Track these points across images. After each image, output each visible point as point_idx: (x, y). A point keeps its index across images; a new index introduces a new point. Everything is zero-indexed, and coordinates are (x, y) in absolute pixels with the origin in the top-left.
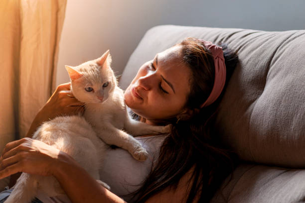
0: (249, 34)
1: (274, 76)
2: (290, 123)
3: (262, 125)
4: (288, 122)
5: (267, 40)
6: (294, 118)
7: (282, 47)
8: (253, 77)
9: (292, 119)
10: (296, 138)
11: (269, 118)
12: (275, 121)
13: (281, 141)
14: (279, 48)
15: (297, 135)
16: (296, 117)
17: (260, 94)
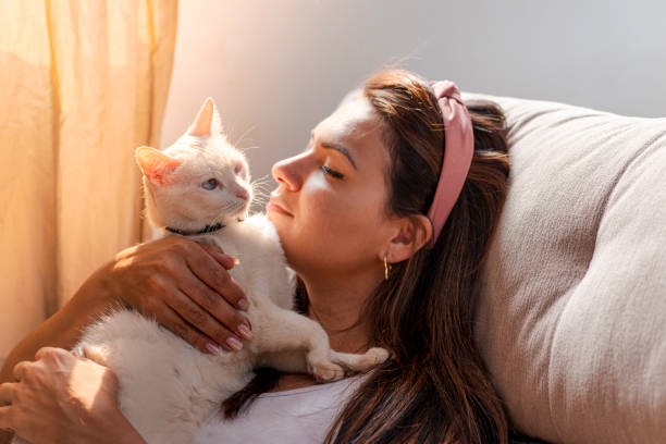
0: (572, 119)
1: (614, 234)
2: (641, 364)
3: (579, 359)
4: (639, 360)
5: (609, 138)
6: (653, 352)
7: (639, 162)
8: (566, 231)
9: (647, 354)
10: (655, 405)
11: (595, 343)
12: (609, 353)
13: (620, 404)
14: (633, 163)
15: (657, 395)
16: (657, 349)
17: (580, 276)
